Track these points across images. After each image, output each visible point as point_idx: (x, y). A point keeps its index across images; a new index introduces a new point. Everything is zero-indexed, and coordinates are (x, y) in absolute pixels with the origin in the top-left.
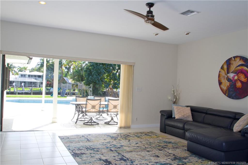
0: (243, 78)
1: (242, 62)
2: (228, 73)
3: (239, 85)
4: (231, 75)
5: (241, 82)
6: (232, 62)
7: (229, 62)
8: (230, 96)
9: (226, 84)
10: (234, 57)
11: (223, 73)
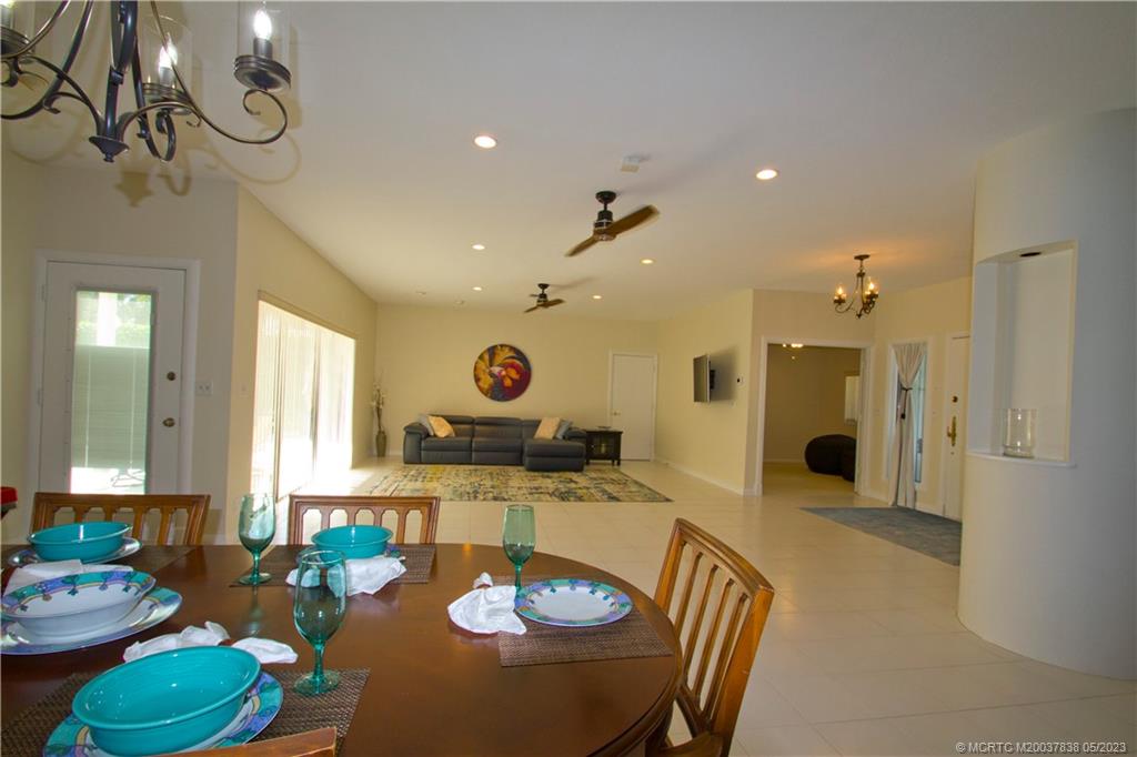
0: (513, 374)
1: (512, 354)
2: (491, 366)
3: (508, 382)
4: (496, 370)
5: (512, 379)
6: (498, 351)
7: (492, 351)
8: (494, 398)
9: (487, 381)
10: (502, 346)
11: (482, 365)
